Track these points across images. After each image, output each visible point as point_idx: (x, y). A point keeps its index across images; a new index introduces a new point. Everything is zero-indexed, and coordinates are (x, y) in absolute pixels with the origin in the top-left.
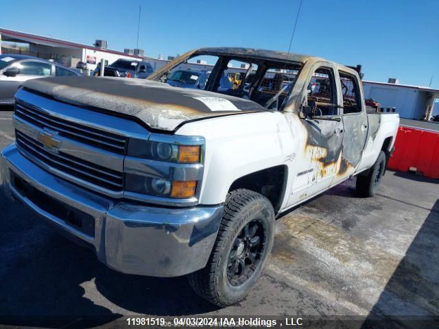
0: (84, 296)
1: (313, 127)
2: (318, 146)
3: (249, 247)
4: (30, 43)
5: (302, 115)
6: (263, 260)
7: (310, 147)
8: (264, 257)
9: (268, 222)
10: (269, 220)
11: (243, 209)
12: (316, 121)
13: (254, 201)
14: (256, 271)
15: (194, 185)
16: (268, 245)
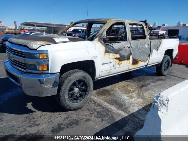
0: (27, 106)
1: (109, 46)
2: (112, 53)
3: (81, 90)
4: (47, 27)
5: (102, 42)
6: (88, 95)
7: (107, 54)
8: (88, 94)
9: (87, 81)
10: (88, 80)
11: (72, 75)
12: (111, 44)
13: (78, 73)
14: (85, 99)
15: (47, 66)
16: (89, 89)
